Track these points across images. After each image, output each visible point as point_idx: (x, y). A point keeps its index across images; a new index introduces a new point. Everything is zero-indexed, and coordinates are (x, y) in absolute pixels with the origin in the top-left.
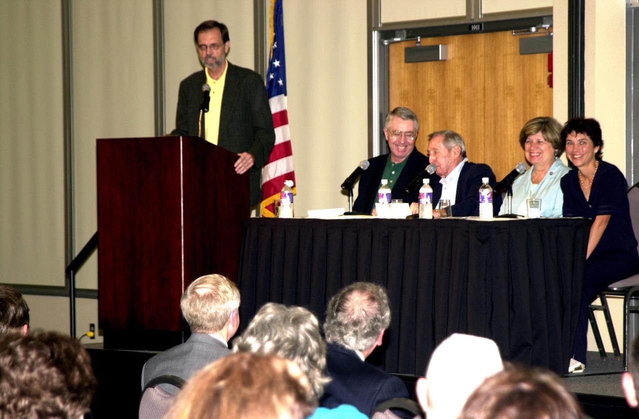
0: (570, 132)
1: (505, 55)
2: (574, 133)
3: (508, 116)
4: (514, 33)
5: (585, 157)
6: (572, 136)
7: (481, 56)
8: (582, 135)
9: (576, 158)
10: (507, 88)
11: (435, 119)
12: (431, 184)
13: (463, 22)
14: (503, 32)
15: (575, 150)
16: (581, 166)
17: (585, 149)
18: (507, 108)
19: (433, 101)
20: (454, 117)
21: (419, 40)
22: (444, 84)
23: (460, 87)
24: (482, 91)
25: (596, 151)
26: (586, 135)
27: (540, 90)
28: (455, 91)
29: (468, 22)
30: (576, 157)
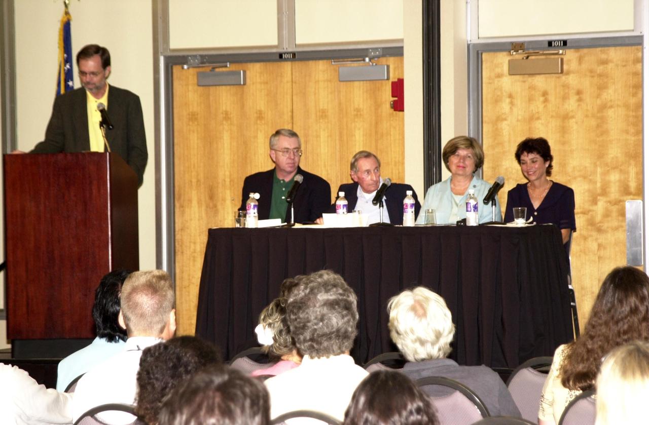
0: (522, 153)
1: (317, 82)
2: (525, 153)
3: (321, 136)
4: (333, 63)
5: (538, 172)
6: (525, 156)
7: (287, 82)
8: (533, 154)
9: (530, 175)
10: (320, 111)
11: (231, 138)
12: (346, 197)
13: (274, 50)
14: (314, 61)
15: (528, 168)
16: (535, 180)
17: (537, 166)
18: (320, 129)
19: (229, 122)
20: (256, 137)
21: (228, 66)
22: (243, 106)
23: (263, 109)
24: (290, 114)
25: (547, 165)
26: (535, 154)
27: (359, 113)
28: (257, 113)
29: (280, 50)
30: (530, 173)
